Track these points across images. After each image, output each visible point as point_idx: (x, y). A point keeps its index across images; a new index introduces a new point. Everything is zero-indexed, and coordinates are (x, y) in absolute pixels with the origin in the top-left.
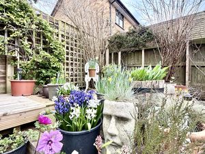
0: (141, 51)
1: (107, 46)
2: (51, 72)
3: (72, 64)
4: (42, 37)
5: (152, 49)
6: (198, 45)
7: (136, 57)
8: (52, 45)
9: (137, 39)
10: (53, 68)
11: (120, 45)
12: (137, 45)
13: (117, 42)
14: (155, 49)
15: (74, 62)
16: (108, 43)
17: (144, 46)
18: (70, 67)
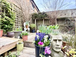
0: (43, 20)
1: (31, 17)
2: (9, 26)
3: (17, 23)
4: (5, 9)
5: (47, 19)
6: (60, 20)
7: (41, 22)
8: (11, 14)
9: (42, 16)
10: (11, 24)
11: (36, 17)
12: (42, 18)
13: (35, 16)
14: (48, 20)
15: (18, 22)
16: (31, 16)
17: (44, 18)
18: (17, 24)
